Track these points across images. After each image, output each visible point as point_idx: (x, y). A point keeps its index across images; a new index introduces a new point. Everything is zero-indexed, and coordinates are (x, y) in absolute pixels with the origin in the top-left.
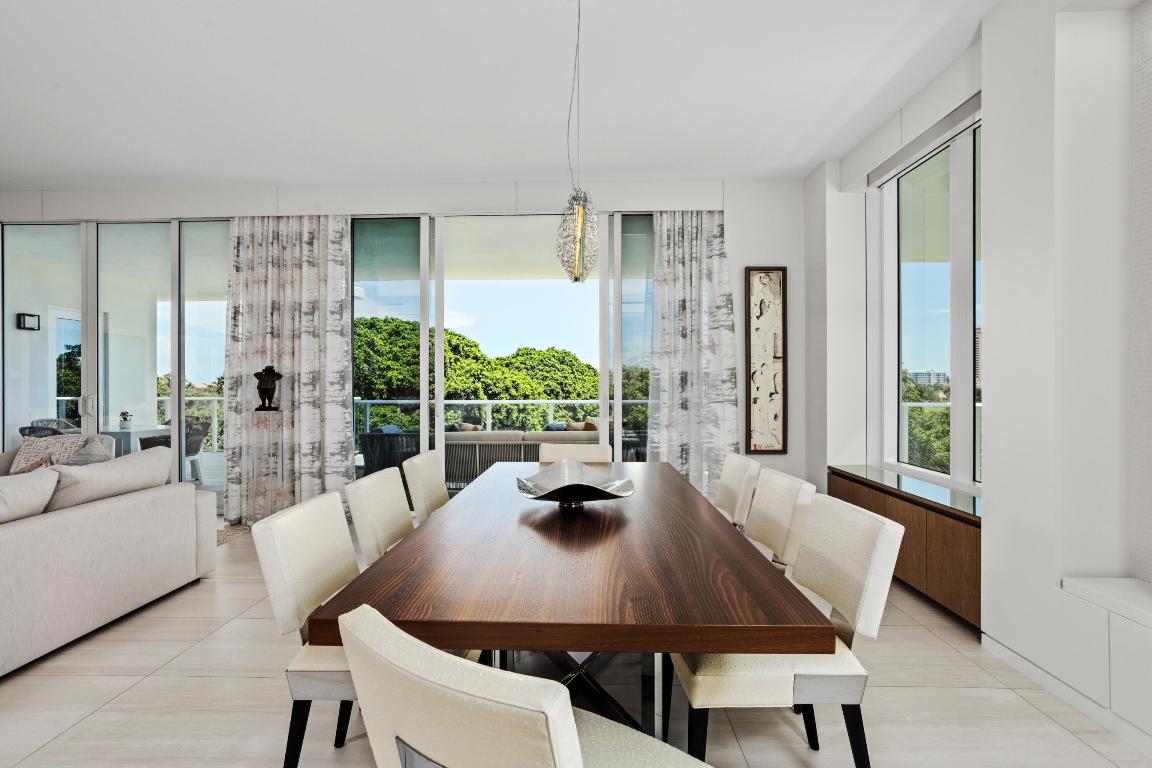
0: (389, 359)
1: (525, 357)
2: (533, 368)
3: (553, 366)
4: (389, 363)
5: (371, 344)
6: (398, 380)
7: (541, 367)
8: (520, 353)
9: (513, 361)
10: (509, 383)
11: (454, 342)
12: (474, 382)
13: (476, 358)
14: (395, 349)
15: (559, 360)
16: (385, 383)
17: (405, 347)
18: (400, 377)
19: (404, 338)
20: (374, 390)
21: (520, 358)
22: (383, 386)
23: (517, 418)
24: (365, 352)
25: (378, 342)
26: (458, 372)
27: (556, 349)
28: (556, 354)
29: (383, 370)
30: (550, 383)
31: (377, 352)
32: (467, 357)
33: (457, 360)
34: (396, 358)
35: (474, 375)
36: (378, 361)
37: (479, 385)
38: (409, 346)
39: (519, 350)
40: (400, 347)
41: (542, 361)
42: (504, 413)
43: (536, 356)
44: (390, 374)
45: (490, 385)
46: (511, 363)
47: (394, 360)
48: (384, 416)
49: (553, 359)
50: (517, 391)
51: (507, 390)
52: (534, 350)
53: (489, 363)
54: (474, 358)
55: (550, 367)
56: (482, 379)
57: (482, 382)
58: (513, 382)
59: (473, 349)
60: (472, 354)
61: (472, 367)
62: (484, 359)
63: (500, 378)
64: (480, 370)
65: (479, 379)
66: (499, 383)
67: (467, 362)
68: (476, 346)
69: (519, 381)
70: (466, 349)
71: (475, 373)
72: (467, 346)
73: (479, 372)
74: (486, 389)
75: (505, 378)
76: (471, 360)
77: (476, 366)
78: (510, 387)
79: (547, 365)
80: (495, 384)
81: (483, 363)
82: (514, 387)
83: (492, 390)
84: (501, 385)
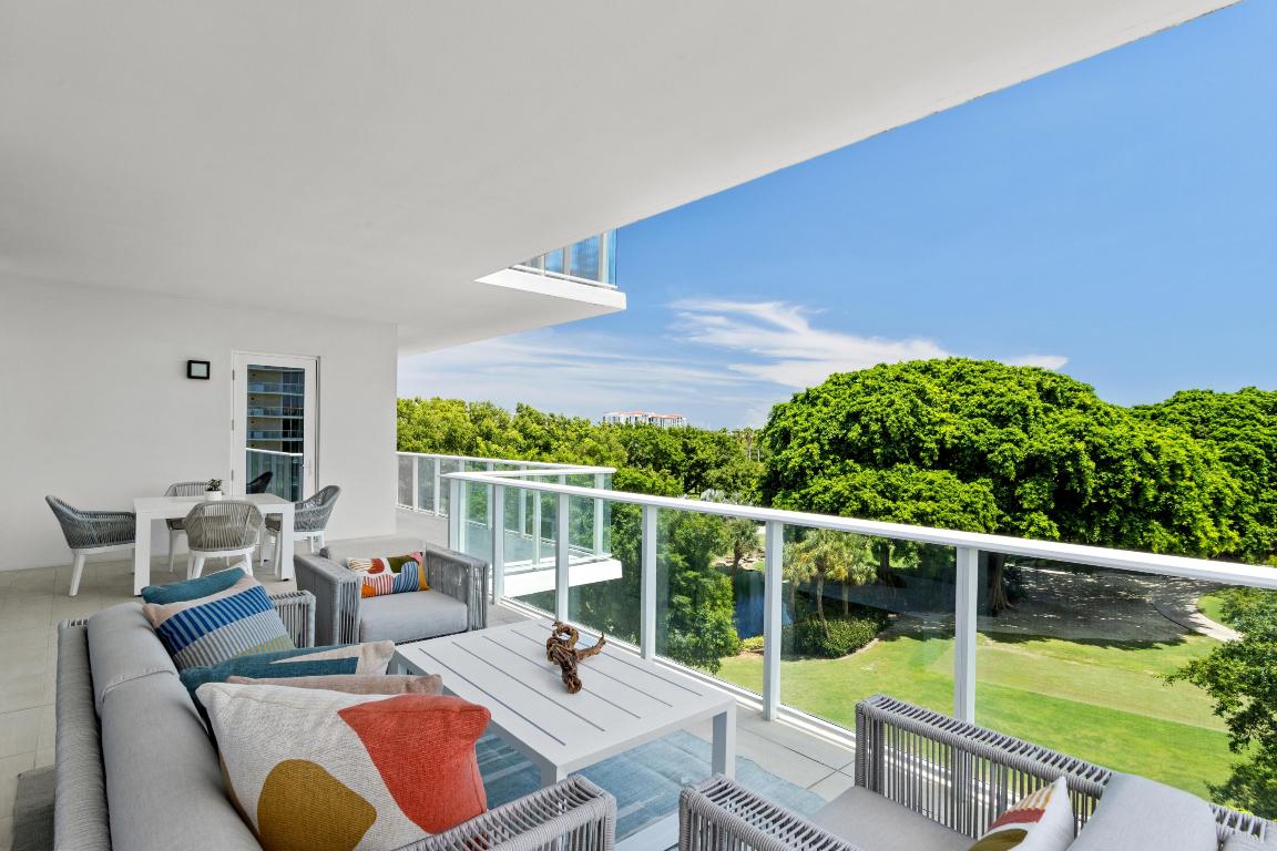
0: (945, 411)
1: (1191, 404)
2: (1204, 421)
3: (1251, 417)
4: (944, 415)
5: (921, 393)
6: (954, 437)
7: (1223, 421)
8: (1182, 397)
9: (1167, 410)
10: (1138, 443)
11: (1047, 385)
12: (1072, 442)
13: (1084, 407)
14: (956, 397)
15: (1265, 407)
16: (937, 441)
17: (967, 395)
18: (957, 433)
19: (969, 383)
20: (921, 449)
21: (1181, 407)
22: (933, 445)
23: (1156, 498)
24: (911, 401)
25: (932, 388)
26: (1049, 426)
27: (1259, 388)
28: (1258, 400)
29: (934, 424)
30: (1242, 445)
31: (929, 402)
32: (1069, 405)
33: (1047, 411)
34: (954, 409)
35: (1072, 432)
36: (929, 413)
37: (1081, 446)
38: (974, 392)
39: (1179, 393)
40: (962, 395)
41: (1225, 409)
42: (1128, 490)
43: (1214, 402)
44: (944, 429)
45: (1101, 446)
46: (1163, 413)
47: (951, 411)
48: (931, 482)
49: (1252, 407)
50: (1156, 457)
51: (1136, 454)
52: (1211, 392)
53: (1107, 414)
54: (1079, 407)
55: (1242, 419)
56: (1087, 438)
57: (1087, 442)
58: (1148, 443)
59: (1081, 394)
60: (1077, 402)
61: (1074, 419)
62: (1099, 409)
63: (1122, 437)
64: (1086, 425)
65: (1081, 438)
66: (1120, 444)
67: (1066, 412)
68: (1087, 390)
69: (1160, 442)
70: (1067, 394)
71: (1077, 429)
72: (1070, 390)
73: (1082, 428)
74: (1094, 452)
75: (1133, 436)
76: (1073, 410)
77: (1080, 418)
78: (1141, 450)
79: (1237, 417)
80: (1113, 444)
81: (1095, 414)
82: (1150, 451)
83: (1105, 453)
84: (1124, 446)
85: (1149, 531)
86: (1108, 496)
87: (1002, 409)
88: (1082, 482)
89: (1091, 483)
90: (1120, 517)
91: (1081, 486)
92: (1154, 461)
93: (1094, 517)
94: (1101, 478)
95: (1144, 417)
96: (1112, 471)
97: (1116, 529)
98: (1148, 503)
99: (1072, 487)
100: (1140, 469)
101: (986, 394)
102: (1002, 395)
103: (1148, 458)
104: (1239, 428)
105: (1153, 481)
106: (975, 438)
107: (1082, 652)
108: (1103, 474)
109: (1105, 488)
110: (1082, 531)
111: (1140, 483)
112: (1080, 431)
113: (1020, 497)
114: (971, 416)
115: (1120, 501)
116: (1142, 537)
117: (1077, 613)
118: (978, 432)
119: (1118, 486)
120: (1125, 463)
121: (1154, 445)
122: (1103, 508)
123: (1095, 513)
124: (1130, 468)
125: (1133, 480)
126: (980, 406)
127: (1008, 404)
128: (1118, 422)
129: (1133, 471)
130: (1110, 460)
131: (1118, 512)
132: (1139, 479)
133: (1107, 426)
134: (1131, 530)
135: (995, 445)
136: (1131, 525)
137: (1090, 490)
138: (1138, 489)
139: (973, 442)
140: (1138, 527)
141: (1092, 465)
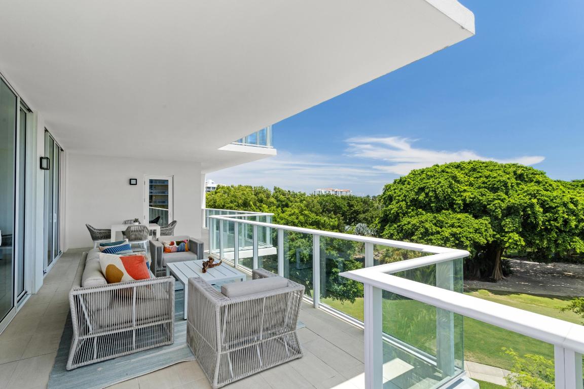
0: (467, 186)
4: (466, 188)
5: (454, 178)
6: (470, 198)
10: (566, 199)
11: (519, 172)
12: (530, 199)
13: (538, 182)
14: (472, 179)
16: (462, 200)
17: (478, 178)
18: (472, 196)
19: (479, 172)
20: (454, 204)
22: (460, 202)
23: (576, 226)
24: (449, 182)
25: (460, 175)
26: (519, 192)
29: (461, 192)
31: (458, 182)
32: (532, 181)
33: (518, 184)
34: (471, 185)
35: (530, 194)
36: (458, 187)
37: (535, 201)
38: (481, 177)
40: (475, 178)
42: (561, 222)
44: (465, 194)
45: (546, 201)
47: (469, 186)
48: (459, 219)
50: (576, 205)
51: (565, 205)
53: (551, 185)
54: (536, 182)
56: (538, 197)
57: (538, 199)
58: (571, 199)
59: (537, 176)
60: (535, 180)
61: (531, 188)
62: (546, 183)
63: (557, 196)
64: (538, 191)
65: (535, 197)
66: (556, 199)
67: (529, 185)
68: (542, 173)
69: (578, 198)
70: (530, 176)
71: (533, 193)
72: (532, 174)
73: (535, 192)
74: (542, 204)
75: (563, 196)
76: (533, 184)
77: (536, 188)
78: (568, 203)
80: (552, 200)
81: (544, 185)
82: (572, 203)
83: (548, 204)
84: (558, 201)
85: (573, 242)
86: (550, 225)
87: (495, 184)
88: (536, 218)
89: (541, 219)
90: (558, 236)
91: (535, 220)
92: (575, 208)
93: (543, 235)
94: (546, 216)
95: (577, 186)
96: (552, 213)
97: (556, 241)
98: (571, 229)
99: (531, 221)
100: (567, 212)
101: (487, 177)
102: (495, 178)
103: (571, 206)
105: (574, 218)
106: (481, 198)
107: (538, 300)
108: (547, 214)
109: (549, 221)
110: (537, 242)
111: (568, 219)
112: (534, 194)
113: (504, 226)
114: (479, 188)
115: (557, 228)
116: (570, 245)
117: (540, 282)
118: (482, 195)
119: (556, 220)
120: (559, 209)
121: (575, 200)
122: (548, 231)
123: (544, 233)
124: (561, 211)
125: (563, 217)
126: (484, 183)
127: (498, 182)
128: (557, 189)
129: (563, 213)
130: (551, 207)
131: (556, 233)
132: (567, 217)
133: (550, 191)
134: (564, 242)
135: (491, 201)
136: (563, 239)
137: (540, 222)
138: (566, 222)
139: (480, 200)
140: (567, 240)
141: (541, 210)
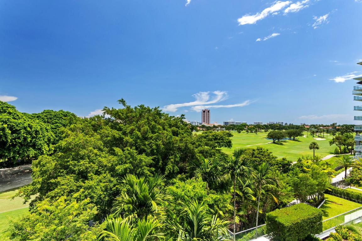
1: (47, 114)
2: (51, 118)
3: (61, 118)
7: (55, 118)
8: (45, 112)
9: (41, 115)
10: (26, 125)
12: (2, 125)
13: (10, 113)
15: (64, 115)
21: (45, 114)
23: (31, 141)
27: (64, 111)
28: (63, 113)
30: (58, 124)
32: (5, 112)
35: (3, 121)
37: (5, 126)
39: (45, 110)
41: (55, 115)
42: (22, 139)
43: (53, 113)
45: (13, 126)
46: (40, 116)
49: (61, 115)
50: (31, 128)
51: (25, 128)
52: (52, 111)
53: (18, 115)
54: (8, 113)
55: (59, 118)
56: (8, 123)
57: (8, 125)
58: (29, 124)
59: (9, 109)
60: (7, 111)
61: (4, 117)
62: (15, 114)
63: (21, 123)
64: (8, 119)
65: (6, 123)
66: (20, 125)
67: (3, 114)
68: (13, 107)
69: (32, 124)
70: (5, 108)
71: (5, 120)
72: (7, 107)
73: (6, 120)
74: (11, 128)
75: (25, 123)
76: (5, 114)
77: (7, 117)
78: (27, 127)
79: (58, 117)
80: (18, 125)
81: (13, 115)
82: (29, 127)
83: (15, 128)
84: (21, 126)
85: (29, 151)
86: (16, 142)
88: (6, 138)
89: (10, 137)
90: (20, 148)
91: (6, 139)
92: (30, 130)
93: (11, 149)
94: (13, 136)
95: (35, 117)
96: (17, 133)
97: (18, 152)
98: (28, 143)
99: (3, 140)
100: (26, 133)
103: (29, 129)
104: (58, 120)
105: (30, 136)
108: (14, 135)
109: (15, 139)
110: (6, 154)
111: (26, 137)
112: (6, 121)
115: (20, 143)
116: (27, 153)
117: (8, 181)
119: (19, 138)
120: (21, 131)
121: (31, 125)
122: (14, 146)
123: (11, 147)
124: (23, 132)
125: (24, 136)
128: (21, 118)
129: (24, 133)
130: (17, 130)
131: (19, 146)
132: (25, 135)
133: (17, 120)
134: (23, 152)
136: (23, 150)
137: (9, 140)
138: (25, 139)
140: (25, 150)
141: (10, 132)
